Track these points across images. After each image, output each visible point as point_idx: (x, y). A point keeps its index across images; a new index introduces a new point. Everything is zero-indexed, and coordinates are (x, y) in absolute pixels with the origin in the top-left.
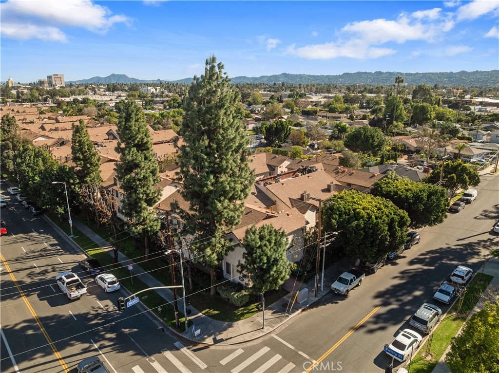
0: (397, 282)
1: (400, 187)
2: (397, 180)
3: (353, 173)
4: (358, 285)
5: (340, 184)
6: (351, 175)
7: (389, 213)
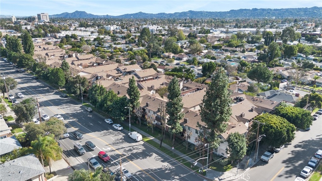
0: (290, 156)
1: (288, 111)
2: (286, 107)
3: (262, 101)
4: (272, 158)
5: (257, 107)
6: (261, 102)
7: (286, 126)
